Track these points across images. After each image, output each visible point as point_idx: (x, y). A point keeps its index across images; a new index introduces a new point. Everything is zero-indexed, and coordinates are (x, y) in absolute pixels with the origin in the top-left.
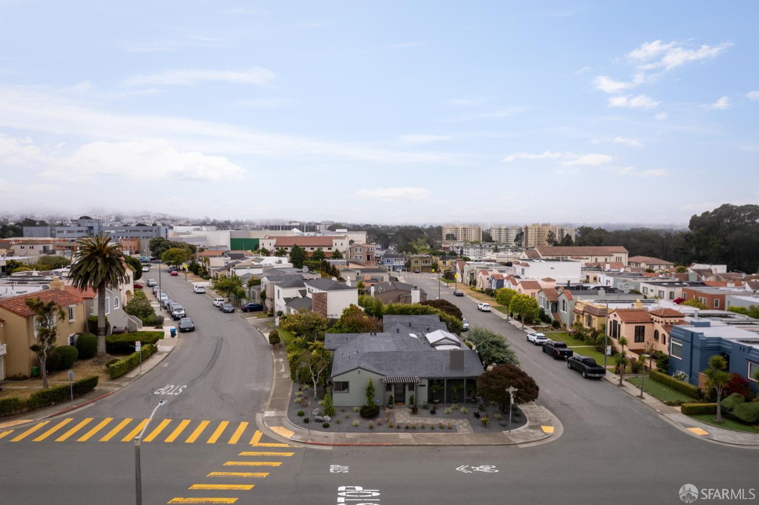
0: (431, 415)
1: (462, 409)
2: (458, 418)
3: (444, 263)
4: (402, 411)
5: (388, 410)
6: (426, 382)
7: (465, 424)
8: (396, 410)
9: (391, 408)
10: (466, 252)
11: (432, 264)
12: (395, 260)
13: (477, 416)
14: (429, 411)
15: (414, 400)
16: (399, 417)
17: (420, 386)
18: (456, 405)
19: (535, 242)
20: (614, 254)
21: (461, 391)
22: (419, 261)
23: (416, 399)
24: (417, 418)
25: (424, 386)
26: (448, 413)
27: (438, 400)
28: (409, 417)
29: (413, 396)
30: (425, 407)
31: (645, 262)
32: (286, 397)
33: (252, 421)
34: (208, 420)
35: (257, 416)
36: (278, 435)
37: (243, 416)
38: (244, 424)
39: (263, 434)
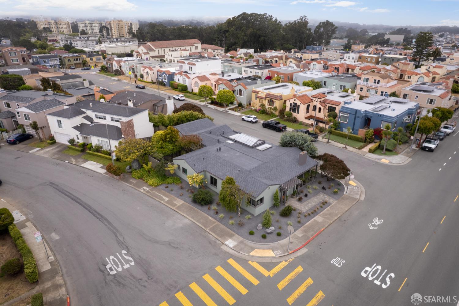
1: (314, 187)
2: (317, 194)
3: (92, 59)
4: (293, 202)
8: (289, 202)
10: (75, 44)
11: (83, 61)
12: (51, 60)
13: (324, 188)
19: (117, 33)
20: (194, 44)
22: (72, 60)
31: (211, 48)
32: (214, 223)
33: (232, 256)
34: (205, 274)
35: (225, 250)
36: (265, 257)
37: (217, 255)
38: (231, 261)
39: (257, 262)
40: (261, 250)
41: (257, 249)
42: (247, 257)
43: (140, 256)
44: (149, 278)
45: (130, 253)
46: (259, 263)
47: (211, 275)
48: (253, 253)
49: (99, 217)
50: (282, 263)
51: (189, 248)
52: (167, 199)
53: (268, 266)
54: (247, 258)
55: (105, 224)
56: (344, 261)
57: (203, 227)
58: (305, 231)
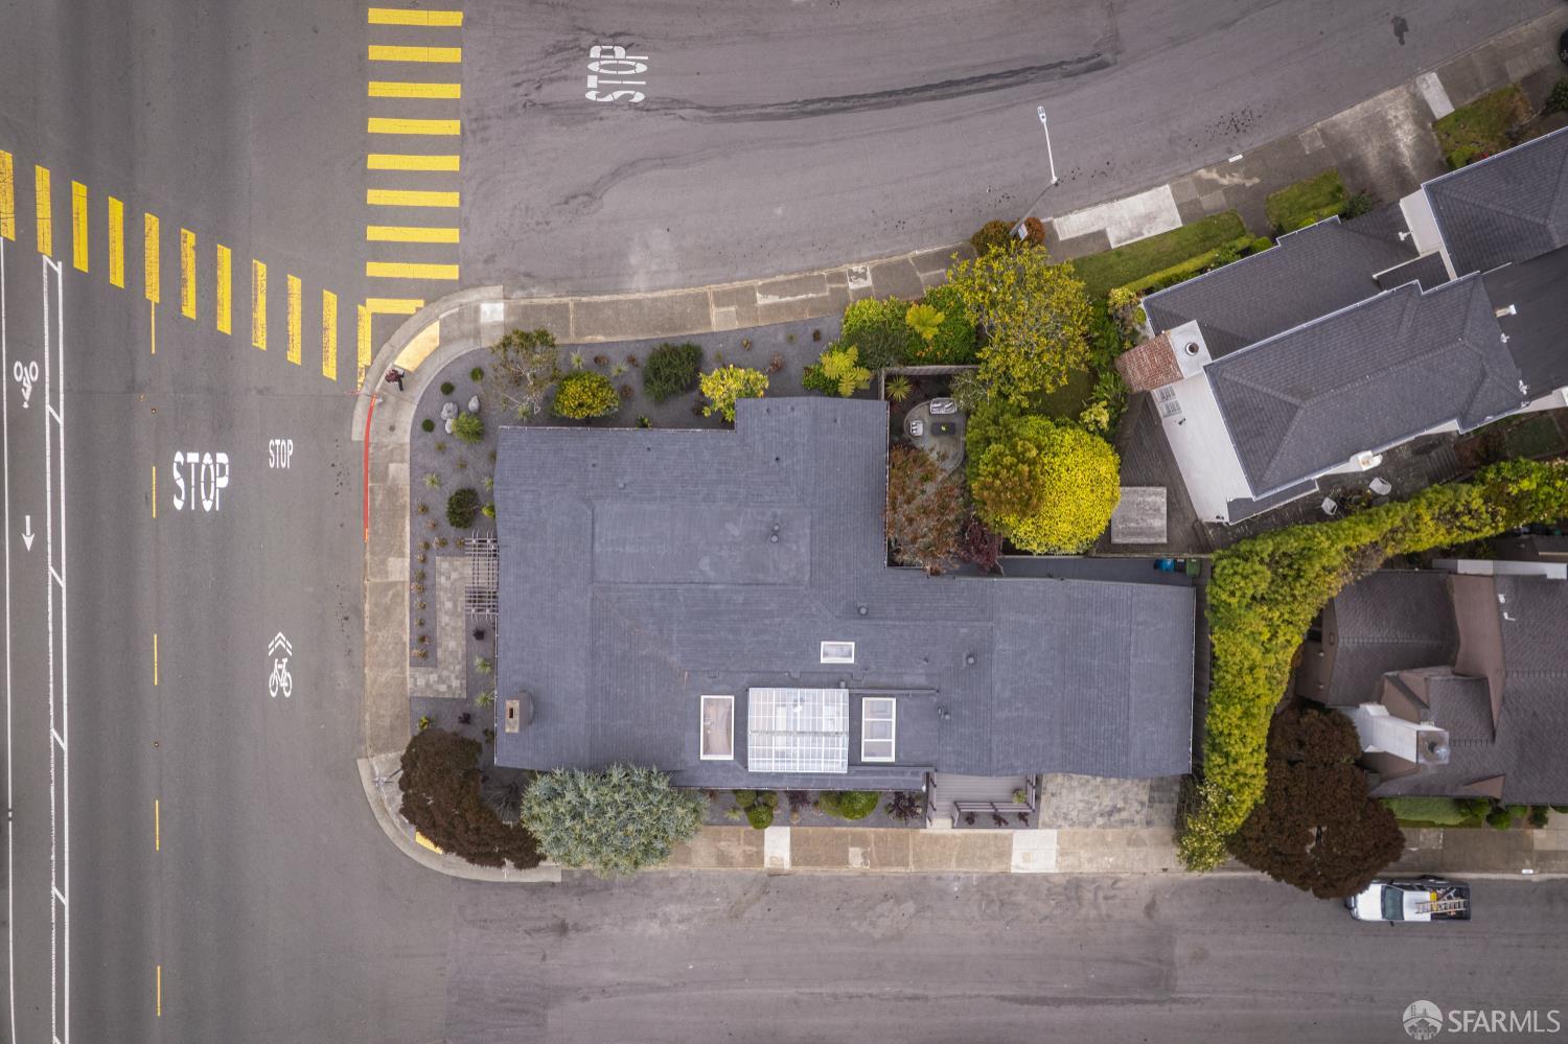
32: (579, 334)
33: (463, 285)
34: (462, 201)
35: (489, 288)
36: (408, 342)
37: (486, 262)
38: (451, 272)
39: (410, 316)
40: (427, 353)
41: (437, 348)
42: (436, 311)
43: (601, 119)
44: (529, 104)
45: (626, 107)
46: (407, 317)
47: (450, 209)
48: (434, 330)
49: (810, 107)
50: (370, 358)
51: (548, 224)
52: (762, 300)
53: (387, 327)
54: (435, 308)
55: (769, 105)
56: (272, 465)
57: (585, 299)
58: (392, 493)
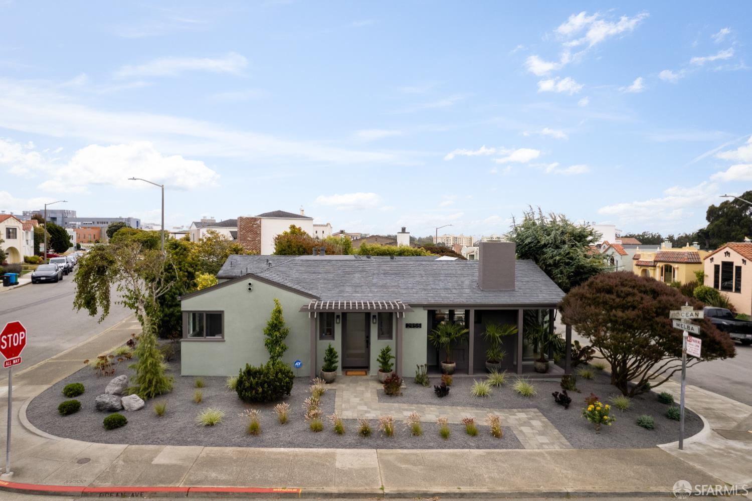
0: (437, 400)
1: (519, 385)
2: (511, 406)
4: (360, 388)
5: (319, 386)
6: (421, 317)
7: (536, 423)
8: (344, 386)
9: (330, 381)
13: (563, 401)
14: (433, 389)
15: (392, 361)
16: (348, 402)
17: (408, 326)
18: (501, 377)
21: (511, 340)
23: (396, 358)
24: (396, 405)
25: (419, 326)
26: (482, 395)
27: (454, 365)
28: (376, 404)
29: (388, 350)
30: (420, 381)
